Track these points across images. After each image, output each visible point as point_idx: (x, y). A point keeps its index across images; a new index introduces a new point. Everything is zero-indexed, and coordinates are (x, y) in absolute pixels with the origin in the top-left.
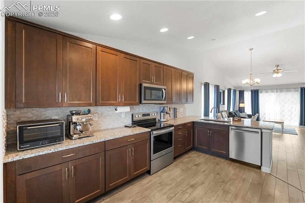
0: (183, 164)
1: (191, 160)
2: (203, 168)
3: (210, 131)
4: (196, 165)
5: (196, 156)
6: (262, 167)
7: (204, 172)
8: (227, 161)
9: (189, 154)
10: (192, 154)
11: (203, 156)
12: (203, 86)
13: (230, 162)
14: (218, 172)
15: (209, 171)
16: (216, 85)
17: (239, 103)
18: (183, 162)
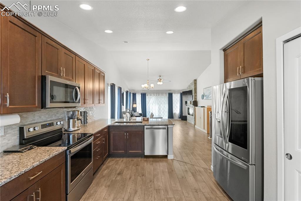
0: (104, 179)
1: (111, 170)
2: (128, 175)
3: (126, 134)
4: (119, 174)
5: (114, 163)
6: (168, 156)
7: (130, 178)
8: (143, 159)
9: (105, 163)
10: (109, 162)
11: (120, 161)
12: (110, 87)
13: (145, 159)
14: (142, 173)
15: (135, 175)
16: (119, 87)
17: (133, 104)
18: (104, 177)
